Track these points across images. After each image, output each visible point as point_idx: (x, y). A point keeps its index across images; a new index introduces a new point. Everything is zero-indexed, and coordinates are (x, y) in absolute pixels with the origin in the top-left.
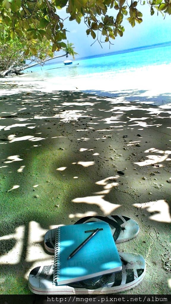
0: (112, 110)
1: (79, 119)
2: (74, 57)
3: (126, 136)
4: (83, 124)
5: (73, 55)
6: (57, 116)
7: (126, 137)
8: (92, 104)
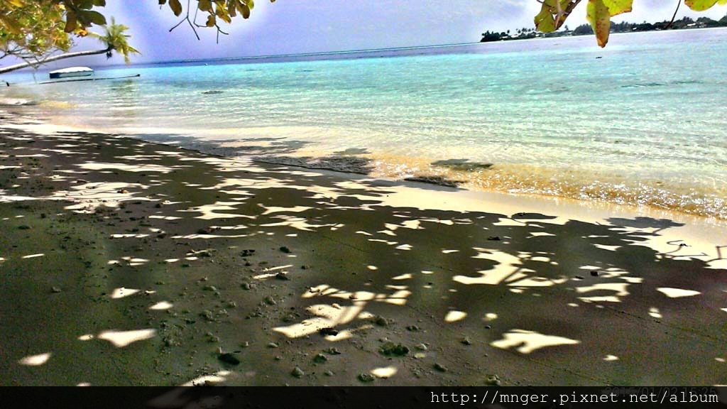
0: (218, 186)
1: (123, 205)
2: (126, 60)
3: (251, 251)
4: (132, 219)
5: (125, 53)
6: (59, 195)
7: (250, 255)
8: (166, 170)
